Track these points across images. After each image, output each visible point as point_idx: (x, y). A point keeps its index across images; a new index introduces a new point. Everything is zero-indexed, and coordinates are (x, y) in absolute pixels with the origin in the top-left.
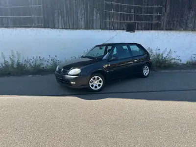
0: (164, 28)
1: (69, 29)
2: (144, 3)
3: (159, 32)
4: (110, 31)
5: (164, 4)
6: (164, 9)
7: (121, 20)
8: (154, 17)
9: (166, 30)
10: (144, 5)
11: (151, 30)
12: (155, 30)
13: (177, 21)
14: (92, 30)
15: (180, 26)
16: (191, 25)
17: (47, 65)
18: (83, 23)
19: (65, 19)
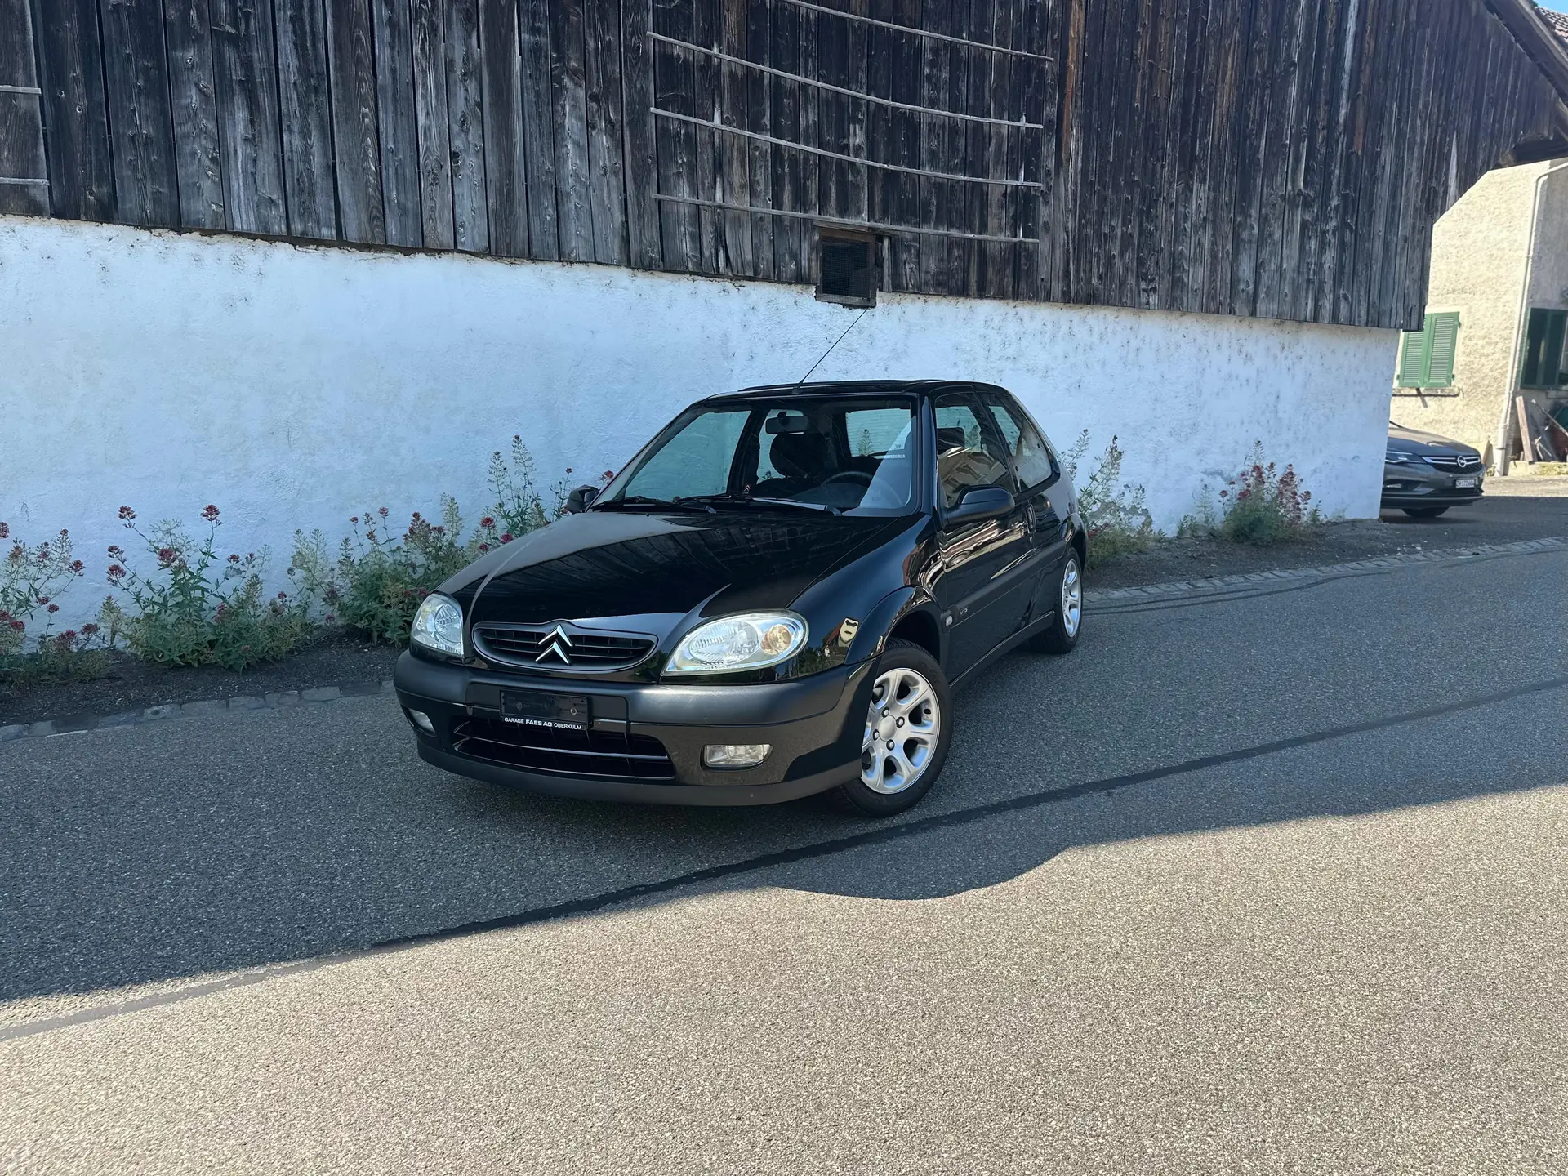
0: (1057, 288)
1: (341, 241)
2: (926, 92)
3: (1025, 310)
4: (703, 285)
5: (1050, 111)
6: (1048, 148)
7: (777, 203)
8: (995, 196)
9: (1069, 299)
10: (933, 103)
11: (982, 294)
12: (1001, 295)
13: (1127, 241)
14: (553, 270)
15: (1141, 276)
16: (1196, 276)
17: (109, 606)
18: (470, 201)
19: (293, 141)
